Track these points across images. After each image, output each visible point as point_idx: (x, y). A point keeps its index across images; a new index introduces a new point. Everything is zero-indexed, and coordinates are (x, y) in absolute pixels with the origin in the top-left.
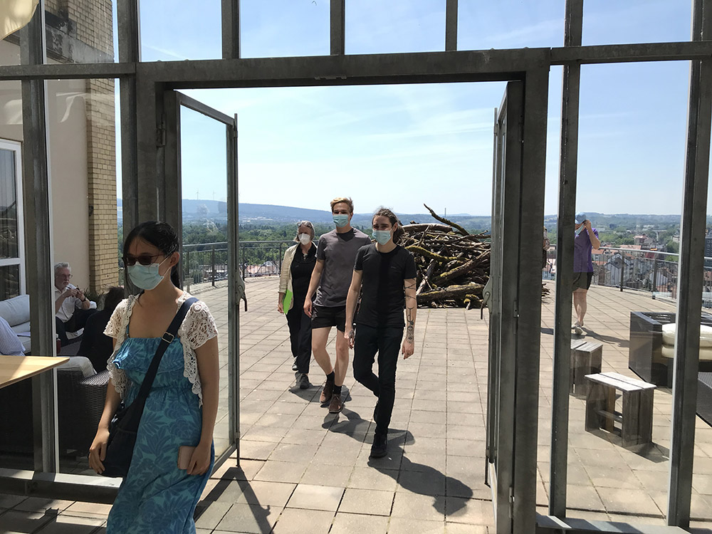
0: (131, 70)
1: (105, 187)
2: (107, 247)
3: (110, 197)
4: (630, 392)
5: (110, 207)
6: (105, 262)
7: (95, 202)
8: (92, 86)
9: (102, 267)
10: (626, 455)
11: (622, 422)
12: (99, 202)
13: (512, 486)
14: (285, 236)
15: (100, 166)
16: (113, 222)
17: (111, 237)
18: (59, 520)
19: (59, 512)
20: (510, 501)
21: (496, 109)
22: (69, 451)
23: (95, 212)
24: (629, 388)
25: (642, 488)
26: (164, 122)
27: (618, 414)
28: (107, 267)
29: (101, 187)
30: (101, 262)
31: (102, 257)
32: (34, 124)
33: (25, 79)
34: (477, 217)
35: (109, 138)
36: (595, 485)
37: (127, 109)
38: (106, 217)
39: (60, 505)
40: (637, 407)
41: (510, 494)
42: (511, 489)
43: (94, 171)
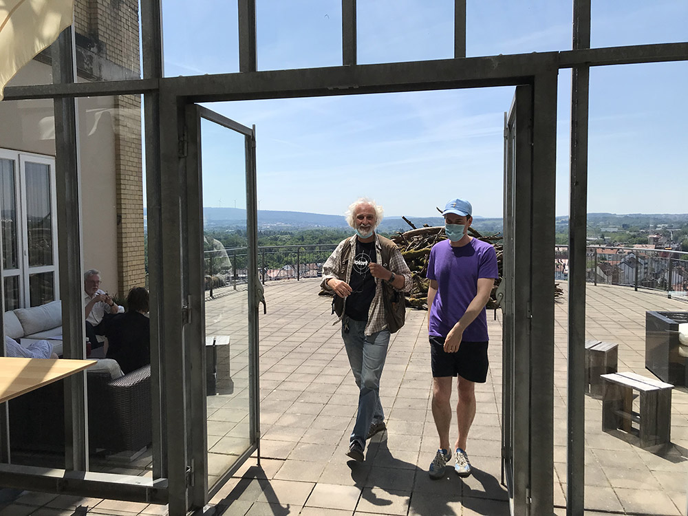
0: (154, 86)
1: (132, 197)
2: (134, 254)
3: (137, 207)
4: (648, 392)
5: (138, 216)
6: (132, 268)
7: (123, 211)
8: (120, 103)
9: (130, 273)
10: (644, 456)
11: (640, 422)
12: (127, 211)
13: (529, 487)
14: (303, 241)
15: (127, 177)
16: (139, 230)
17: (138, 244)
19: (88, 509)
20: (527, 502)
21: (505, 113)
22: (98, 450)
23: (123, 221)
24: (646, 388)
25: (661, 489)
26: (186, 134)
27: (635, 414)
28: (134, 272)
29: (128, 197)
30: (129, 269)
31: (130, 264)
32: (66, 140)
33: (57, 97)
34: (489, 219)
35: (136, 150)
36: (613, 486)
37: (151, 122)
38: (134, 225)
39: (89, 502)
40: (654, 407)
41: (527, 496)
42: (527, 490)
43: (122, 182)
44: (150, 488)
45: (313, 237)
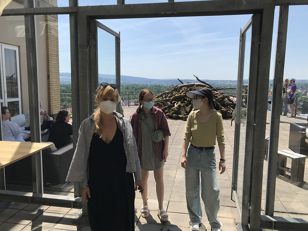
0: (75, 10)
1: (55, 67)
2: (55, 93)
3: (57, 71)
4: (295, 159)
5: (57, 76)
6: (55, 100)
7: (50, 73)
8: (48, 19)
9: (54, 102)
10: (293, 187)
11: (291, 172)
12: (52, 73)
15: (52, 57)
16: (58, 82)
17: (57, 89)
18: (44, 214)
19: (44, 211)
20: (248, 209)
21: (241, 29)
22: (48, 184)
23: (50, 78)
24: (295, 157)
26: (90, 35)
28: (56, 102)
29: (52, 67)
30: (53, 100)
31: (53, 98)
32: (30, 36)
33: (26, 15)
35: (56, 45)
36: (281, 200)
37: (73, 29)
38: (55, 80)
39: (44, 208)
40: (298, 165)
41: (248, 206)
42: (249, 203)
43: (50, 59)
44: (73, 202)
45: (132, 88)
